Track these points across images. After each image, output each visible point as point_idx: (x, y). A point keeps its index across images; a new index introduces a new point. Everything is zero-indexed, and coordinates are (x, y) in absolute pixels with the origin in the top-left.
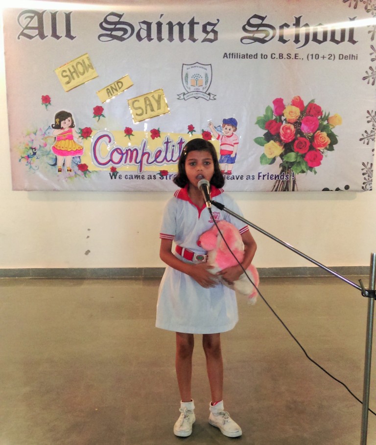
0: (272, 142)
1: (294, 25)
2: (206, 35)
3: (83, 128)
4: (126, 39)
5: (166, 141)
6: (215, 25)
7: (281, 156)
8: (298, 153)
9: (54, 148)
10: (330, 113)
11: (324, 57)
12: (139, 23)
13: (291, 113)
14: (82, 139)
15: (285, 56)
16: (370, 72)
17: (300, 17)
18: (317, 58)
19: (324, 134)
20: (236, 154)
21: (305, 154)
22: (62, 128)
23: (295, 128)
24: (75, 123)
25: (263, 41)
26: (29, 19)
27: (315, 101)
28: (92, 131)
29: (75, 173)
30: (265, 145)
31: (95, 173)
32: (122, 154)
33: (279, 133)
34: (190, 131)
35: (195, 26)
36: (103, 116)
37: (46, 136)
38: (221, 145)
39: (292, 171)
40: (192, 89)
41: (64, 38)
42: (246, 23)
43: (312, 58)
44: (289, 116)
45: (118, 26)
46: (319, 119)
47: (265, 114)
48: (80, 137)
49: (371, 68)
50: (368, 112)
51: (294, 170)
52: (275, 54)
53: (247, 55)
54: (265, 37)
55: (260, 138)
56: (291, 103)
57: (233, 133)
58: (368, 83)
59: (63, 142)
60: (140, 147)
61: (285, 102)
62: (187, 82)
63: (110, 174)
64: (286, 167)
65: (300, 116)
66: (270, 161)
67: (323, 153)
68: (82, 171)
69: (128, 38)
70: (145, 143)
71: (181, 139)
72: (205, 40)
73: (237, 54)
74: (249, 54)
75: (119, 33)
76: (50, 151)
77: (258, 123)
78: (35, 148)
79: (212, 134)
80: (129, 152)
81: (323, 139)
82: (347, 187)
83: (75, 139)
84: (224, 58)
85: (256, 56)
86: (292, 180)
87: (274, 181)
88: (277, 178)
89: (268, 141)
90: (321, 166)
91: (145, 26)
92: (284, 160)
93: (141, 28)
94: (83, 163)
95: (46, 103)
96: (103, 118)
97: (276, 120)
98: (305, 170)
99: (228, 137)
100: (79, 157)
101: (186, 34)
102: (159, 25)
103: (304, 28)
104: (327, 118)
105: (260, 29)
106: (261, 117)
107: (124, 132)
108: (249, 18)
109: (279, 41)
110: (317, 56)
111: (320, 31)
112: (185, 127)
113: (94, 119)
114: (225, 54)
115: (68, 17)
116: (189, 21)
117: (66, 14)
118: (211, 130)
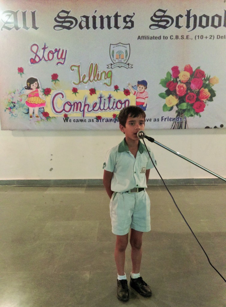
0: (171, 96)
1: (186, 15)
2: (126, 24)
3: (45, 88)
4: (71, 28)
5: (100, 96)
6: (132, 17)
7: (177, 105)
8: (189, 103)
9: (27, 102)
10: (211, 76)
11: (206, 37)
12: (81, 17)
13: (184, 76)
14: (45, 96)
15: (180, 37)
17: (190, 10)
18: (202, 38)
19: (206, 90)
20: (146, 105)
21: (193, 104)
22: (32, 89)
23: (186, 86)
24: (40, 86)
25: (164, 27)
26: (8, 17)
27: (200, 67)
28: (51, 91)
29: (41, 118)
30: (166, 98)
31: (54, 118)
32: (71, 105)
33: (175, 91)
34: (115, 90)
35: (119, 18)
36: (58, 81)
37: (21, 94)
38: (137, 98)
39: (184, 115)
40: (117, 61)
41: (31, 29)
42: (153, 15)
43: (199, 38)
44: (182, 78)
45: (67, 20)
46: (203, 80)
47: (166, 77)
48: (43, 94)
51: (186, 114)
52: (173, 36)
53: (154, 37)
54: (166, 24)
55: (163, 93)
56: (184, 69)
57: (144, 91)
59: (32, 98)
60: (83, 101)
61: (180, 69)
62: (113, 56)
63: (64, 118)
64: (180, 113)
65: (190, 78)
66: (170, 109)
67: (205, 103)
68: (45, 117)
69: (73, 27)
70: (86, 98)
71: (110, 95)
72: (125, 27)
73: (147, 36)
75: (67, 24)
76: (24, 104)
77: (160, 83)
78: (14, 103)
79: (130, 91)
80: (76, 104)
81: (205, 93)
82: (222, 126)
83: (40, 96)
84: (138, 39)
85: (160, 38)
86: (184, 121)
87: (172, 122)
88: (174, 120)
89: (168, 95)
90: (204, 111)
91: (84, 19)
92: (179, 108)
93: (82, 20)
94: (45, 111)
95: (21, 72)
97: (173, 81)
98: (193, 114)
99: (141, 93)
100: (43, 108)
101: (112, 23)
102: (94, 18)
103: (193, 18)
104: (208, 79)
105: (163, 19)
106: (163, 79)
107: (72, 91)
108: (154, 12)
109: (176, 27)
110: (202, 37)
111: (204, 19)
112: (112, 87)
113: (52, 82)
114: (139, 36)
115: (33, 14)
116: (114, 15)
117: (32, 12)
118: (130, 88)
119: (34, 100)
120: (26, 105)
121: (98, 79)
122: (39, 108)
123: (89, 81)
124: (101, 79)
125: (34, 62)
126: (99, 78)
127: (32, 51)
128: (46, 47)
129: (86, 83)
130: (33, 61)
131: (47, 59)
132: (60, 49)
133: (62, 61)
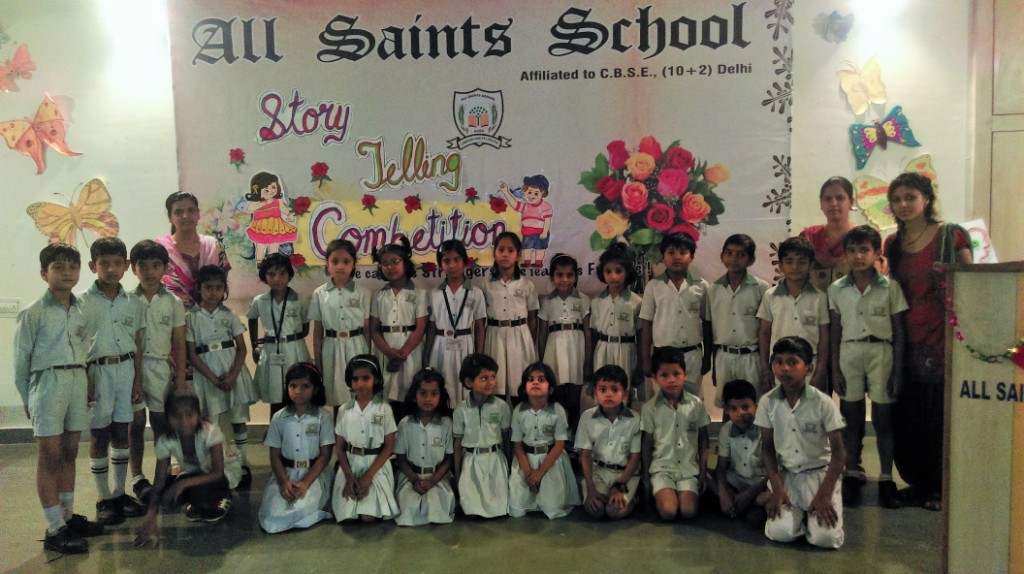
0: (609, 212)
1: (637, 21)
2: (491, 44)
3: (295, 197)
4: (360, 57)
5: (431, 215)
6: (505, 28)
7: (627, 234)
8: (655, 230)
9: (251, 232)
10: (708, 163)
11: (691, 71)
12: (383, 30)
13: (639, 165)
14: (296, 215)
15: (625, 72)
16: (774, 92)
17: (649, 8)
18: (680, 72)
19: (700, 197)
20: (548, 234)
22: (263, 200)
23: (647, 188)
24: (283, 192)
25: (586, 50)
26: (210, 33)
27: (680, 143)
28: (310, 203)
30: (598, 218)
31: (317, 271)
32: (360, 238)
33: (619, 201)
34: (469, 199)
35: (473, 31)
36: (329, 179)
37: (237, 212)
38: (523, 219)
39: (648, 261)
40: (472, 131)
41: (264, 60)
42: (556, 23)
43: (672, 74)
44: (637, 169)
45: (349, 37)
46: (688, 174)
47: (594, 167)
48: (291, 212)
49: (775, 85)
50: (775, 158)
52: (607, 70)
53: (560, 72)
54: (590, 44)
55: (588, 206)
56: (638, 149)
57: (542, 200)
58: (773, 110)
59: (265, 221)
60: (388, 227)
61: (628, 147)
62: (462, 119)
64: (636, 254)
65: (654, 171)
67: (699, 228)
69: (365, 54)
70: (396, 220)
71: (456, 212)
72: (490, 53)
73: (544, 72)
74: (563, 72)
75: (351, 48)
76: (245, 236)
77: (581, 182)
78: (221, 233)
79: (506, 203)
80: (371, 234)
81: (697, 205)
83: (284, 217)
84: (522, 79)
85: (575, 75)
89: (603, 211)
91: (391, 36)
93: (386, 39)
94: (296, 253)
95: (238, 160)
96: (328, 182)
97: (613, 177)
99: (533, 205)
100: (291, 244)
101: (459, 45)
102: (415, 32)
103: (655, 26)
104: (702, 170)
105: (581, 30)
106: (588, 172)
107: (361, 202)
108: (561, 14)
109: (614, 47)
110: (680, 70)
111: (683, 29)
112: (461, 193)
113: (314, 183)
114: (524, 73)
115: (269, 26)
116: (462, 24)
117: (266, 22)
118: (505, 195)
119: (267, 225)
120: (247, 237)
121: (425, 175)
122: (281, 246)
123: (404, 179)
124: (432, 174)
125: (270, 137)
126: (428, 173)
127: (266, 111)
128: (300, 100)
129: (396, 184)
130: (267, 134)
131: (301, 128)
132: (332, 106)
133: (337, 133)
